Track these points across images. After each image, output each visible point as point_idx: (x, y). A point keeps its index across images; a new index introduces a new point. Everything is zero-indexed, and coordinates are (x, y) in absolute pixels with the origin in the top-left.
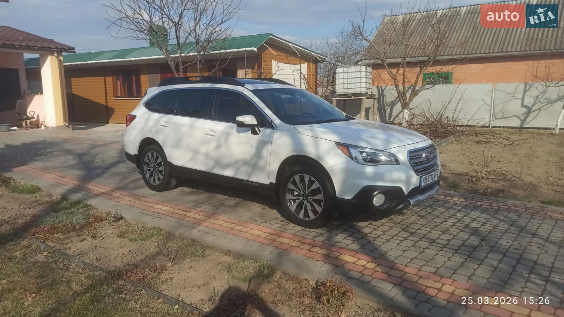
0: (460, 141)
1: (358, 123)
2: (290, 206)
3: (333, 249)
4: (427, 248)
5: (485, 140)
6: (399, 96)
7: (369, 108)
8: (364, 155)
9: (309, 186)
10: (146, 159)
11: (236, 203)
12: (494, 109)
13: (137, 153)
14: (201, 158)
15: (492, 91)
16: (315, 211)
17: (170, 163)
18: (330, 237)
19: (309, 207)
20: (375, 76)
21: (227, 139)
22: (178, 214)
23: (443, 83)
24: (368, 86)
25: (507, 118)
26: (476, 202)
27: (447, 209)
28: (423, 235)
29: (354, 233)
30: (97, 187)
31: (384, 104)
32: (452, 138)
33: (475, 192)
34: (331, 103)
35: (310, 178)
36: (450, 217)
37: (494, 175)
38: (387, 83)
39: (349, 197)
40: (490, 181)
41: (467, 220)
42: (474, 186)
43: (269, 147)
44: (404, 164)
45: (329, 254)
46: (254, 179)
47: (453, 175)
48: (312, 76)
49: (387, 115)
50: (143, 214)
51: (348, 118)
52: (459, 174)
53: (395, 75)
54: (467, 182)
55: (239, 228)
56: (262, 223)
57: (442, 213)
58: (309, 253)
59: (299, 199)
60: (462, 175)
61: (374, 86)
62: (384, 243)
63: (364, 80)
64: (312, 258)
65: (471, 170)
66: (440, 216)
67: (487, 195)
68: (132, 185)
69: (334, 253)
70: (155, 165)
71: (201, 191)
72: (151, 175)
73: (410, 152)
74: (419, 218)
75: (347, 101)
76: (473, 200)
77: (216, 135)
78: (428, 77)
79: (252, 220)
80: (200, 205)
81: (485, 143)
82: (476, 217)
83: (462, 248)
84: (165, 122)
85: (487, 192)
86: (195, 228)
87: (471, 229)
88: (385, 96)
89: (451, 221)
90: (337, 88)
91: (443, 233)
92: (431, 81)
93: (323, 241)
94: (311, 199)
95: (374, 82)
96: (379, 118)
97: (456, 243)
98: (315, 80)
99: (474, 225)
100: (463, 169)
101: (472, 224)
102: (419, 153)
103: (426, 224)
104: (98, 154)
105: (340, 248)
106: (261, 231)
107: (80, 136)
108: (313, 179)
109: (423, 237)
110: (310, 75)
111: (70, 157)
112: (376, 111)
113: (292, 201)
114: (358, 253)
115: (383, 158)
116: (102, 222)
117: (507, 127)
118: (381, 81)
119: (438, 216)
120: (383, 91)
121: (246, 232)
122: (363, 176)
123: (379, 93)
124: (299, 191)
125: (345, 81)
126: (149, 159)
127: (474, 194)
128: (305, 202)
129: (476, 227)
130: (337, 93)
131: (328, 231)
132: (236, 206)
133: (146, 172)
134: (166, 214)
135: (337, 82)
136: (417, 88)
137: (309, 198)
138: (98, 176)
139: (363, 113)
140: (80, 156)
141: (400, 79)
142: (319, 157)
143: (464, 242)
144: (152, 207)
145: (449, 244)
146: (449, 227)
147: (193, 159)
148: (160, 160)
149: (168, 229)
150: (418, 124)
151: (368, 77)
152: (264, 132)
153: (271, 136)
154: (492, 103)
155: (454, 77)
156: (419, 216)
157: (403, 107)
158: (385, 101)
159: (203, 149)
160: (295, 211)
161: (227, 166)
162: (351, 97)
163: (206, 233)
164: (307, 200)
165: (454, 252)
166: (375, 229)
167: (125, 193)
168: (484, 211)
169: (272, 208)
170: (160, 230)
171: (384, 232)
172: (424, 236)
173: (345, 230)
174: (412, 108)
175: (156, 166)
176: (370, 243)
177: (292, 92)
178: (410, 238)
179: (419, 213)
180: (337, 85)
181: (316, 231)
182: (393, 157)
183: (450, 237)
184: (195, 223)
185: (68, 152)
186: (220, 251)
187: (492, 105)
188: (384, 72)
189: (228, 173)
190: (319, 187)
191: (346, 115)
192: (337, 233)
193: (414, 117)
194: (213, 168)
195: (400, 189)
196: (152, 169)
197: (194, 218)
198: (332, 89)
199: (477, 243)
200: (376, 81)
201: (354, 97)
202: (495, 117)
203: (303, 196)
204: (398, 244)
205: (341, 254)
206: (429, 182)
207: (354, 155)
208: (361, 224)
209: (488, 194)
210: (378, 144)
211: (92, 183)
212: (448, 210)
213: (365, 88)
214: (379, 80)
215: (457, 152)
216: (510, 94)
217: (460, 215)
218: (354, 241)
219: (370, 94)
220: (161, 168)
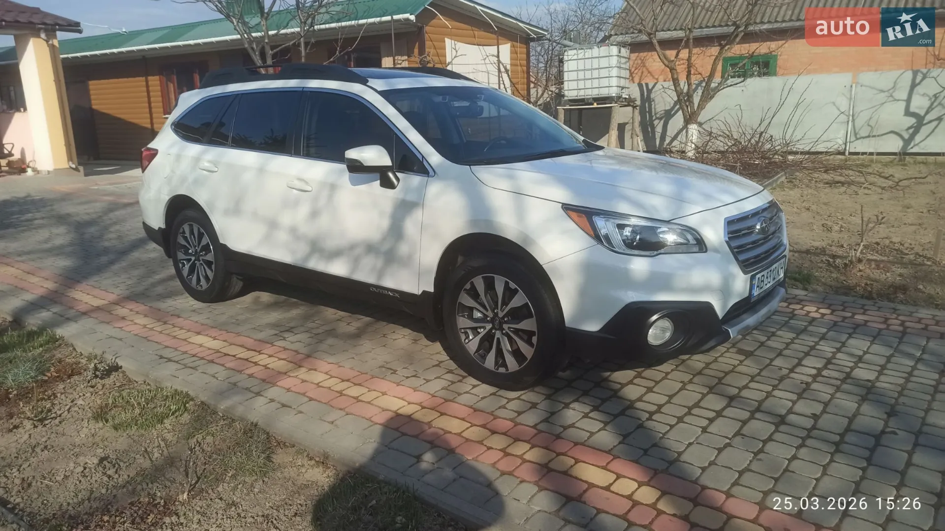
0: (797, 182)
1: (605, 156)
2: (467, 341)
3: (561, 446)
4: (770, 439)
5: (842, 179)
6: (679, 101)
7: (625, 124)
8: (627, 232)
9: (506, 300)
10: (182, 238)
11: (358, 329)
12: (853, 120)
13: (163, 226)
14: (282, 236)
15: (851, 86)
16: (517, 354)
17: (225, 246)
18: (553, 414)
19: (506, 346)
20: (635, 66)
21: (330, 198)
22: (234, 356)
23: (761, 74)
24: (623, 83)
25: (878, 136)
26: (854, 314)
27: (798, 335)
28: (757, 403)
29: (604, 401)
30: (88, 294)
31: (653, 116)
32: (782, 176)
33: (847, 290)
34: (556, 116)
35: (507, 283)
36: (807, 354)
37: (877, 252)
38: (656, 77)
39: (593, 326)
40: (873, 266)
41: (844, 360)
42: (843, 278)
43: (418, 215)
44: (716, 251)
45: (550, 461)
46: (389, 283)
47: (796, 255)
48: (519, 68)
49: (656, 136)
50: (161, 357)
51: (590, 147)
52: (808, 252)
53: (673, 61)
54: (827, 270)
55: (355, 391)
56: (407, 377)
57: (788, 344)
58: (505, 459)
59: (484, 328)
60: (815, 254)
61: (634, 82)
62: (672, 427)
63: (615, 72)
64: (510, 473)
65: (830, 242)
66: (786, 352)
67: (873, 298)
68: (160, 289)
69: (562, 457)
70: (198, 250)
71: (295, 300)
72: (192, 270)
73: (730, 222)
74: (742, 358)
75: (584, 111)
76: (847, 310)
77: (309, 188)
78: (731, 65)
79: (387, 370)
80: (286, 335)
81: (843, 186)
82: (861, 353)
83: (850, 438)
84: (209, 162)
85: (870, 292)
86: (262, 393)
87: (858, 383)
88: (653, 100)
89: (812, 364)
90: (566, 88)
91: (800, 396)
92: (738, 72)
93: (536, 425)
94: (509, 328)
95: (634, 75)
96: (643, 143)
97: (832, 423)
98: (526, 75)
99: (864, 374)
100: (814, 241)
101: (857, 369)
102: (749, 223)
103: (759, 374)
104: (115, 223)
105: (576, 444)
106: (402, 399)
107: (96, 188)
108: (513, 285)
109: (758, 410)
110: (517, 65)
111: (62, 230)
112: (638, 130)
113: (469, 332)
114: (616, 457)
115: (670, 238)
116: (72, 380)
117: (879, 154)
118: (646, 73)
119: (781, 351)
120: (650, 91)
121: (369, 403)
122: (625, 280)
123: (642, 94)
124: (485, 312)
125: (581, 75)
126: (185, 238)
127: (846, 294)
128: (498, 334)
129: (869, 381)
130: (566, 98)
131: (548, 397)
132: (358, 335)
133: (183, 263)
134: (209, 358)
135: (566, 76)
136: (713, 85)
137: (505, 326)
138: (100, 270)
139: (614, 133)
140: (80, 227)
141: (681, 69)
142: (527, 238)
143: (851, 420)
144: (185, 340)
145: (817, 427)
146: (810, 380)
147: (267, 238)
148: (206, 240)
149: (203, 397)
150: (715, 152)
151: (622, 66)
152: (409, 181)
153: (421, 190)
154: (850, 108)
155: (780, 62)
156: (740, 352)
157: (688, 120)
158: (653, 110)
159: (287, 219)
160: (477, 351)
161: (335, 254)
162: (593, 104)
163: (284, 406)
164: (502, 329)
165: (832, 450)
166: (650, 390)
167: (141, 308)
168: (875, 338)
169: (431, 338)
170: (188, 397)
171: (671, 397)
172: (760, 405)
173: (585, 393)
174: (703, 121)
175: (201, 251)
176: (641, 426)
177: (472, 94)
178: (729, 412)
179: (739, 345)
180: (566, 84)
181: (523, 397)
182: (692, 234)
183: (818, 408)
184: (264, 380)
185: (62, 219)
186: (305, 454)
187: (851, 113)
188: (652, 56)
189: (338, 268)
190: (527, 304)
191: (584, 141)
192: (567, 401)
193: (710, 140)
194: (307, 258)
195: (708, 307)
196: (193, 258)
197: (266, 367)
198: (557, 91)
199: (880, 425)
200: (636, 74)
201: (598, 104)
202: (856, 134)
203: (492, 321)
204: (704, 430)
205: (577, 461)
206: (769, 285)
207: (603, 232)
208: (621, 376)
209: (875, 296)
210: (660, 207)
211: (83, 286)
212: (800, 337)
213: (618, 86)
214: (642, 73)
215: (795, 205)
216: (884, 92)
217: (827, 348)
218: (606, 424)
219: (625, 98)
220: (210, 257)
